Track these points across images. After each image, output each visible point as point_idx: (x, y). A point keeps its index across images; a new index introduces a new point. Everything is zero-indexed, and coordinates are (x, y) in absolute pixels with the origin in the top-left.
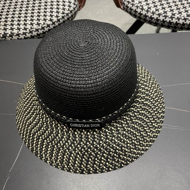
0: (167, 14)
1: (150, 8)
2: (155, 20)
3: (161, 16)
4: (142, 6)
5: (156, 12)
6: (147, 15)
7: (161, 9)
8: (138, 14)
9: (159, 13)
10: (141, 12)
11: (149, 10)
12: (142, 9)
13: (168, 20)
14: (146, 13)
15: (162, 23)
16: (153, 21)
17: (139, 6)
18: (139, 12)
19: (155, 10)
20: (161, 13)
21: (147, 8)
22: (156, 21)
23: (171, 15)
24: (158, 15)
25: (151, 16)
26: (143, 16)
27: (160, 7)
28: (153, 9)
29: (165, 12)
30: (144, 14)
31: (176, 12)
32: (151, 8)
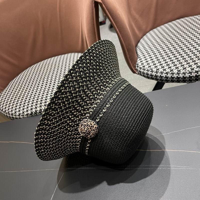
0: (173, 71)
1: (158, 69)
2: (164, 78)
3: (169, 74)
4: (152, 69)
5: (163, 72)
6: (157, 75)
7: (168, 69)
8: (150, 75)
9: (166, 72)
10: (152, 74)
11: (158, 71)
12: (152, 71)
13: (175, 76)
14: (156, 73)
15: (172, 79)
16: (163, 79)
17: (149, 69)
18: (150, 74)
19: (162, 70)
20: (168, 71)
21: (156, 70)
22: (166, 79)
23: (177, 71)
24: (166, 73)
25: (161, 75)
26: (154, 76)
27: (167, 67)
28: (161, 70)
29: (172, 70)
30: (154, 75)
31: (181, 68)
32: (160, 69)
